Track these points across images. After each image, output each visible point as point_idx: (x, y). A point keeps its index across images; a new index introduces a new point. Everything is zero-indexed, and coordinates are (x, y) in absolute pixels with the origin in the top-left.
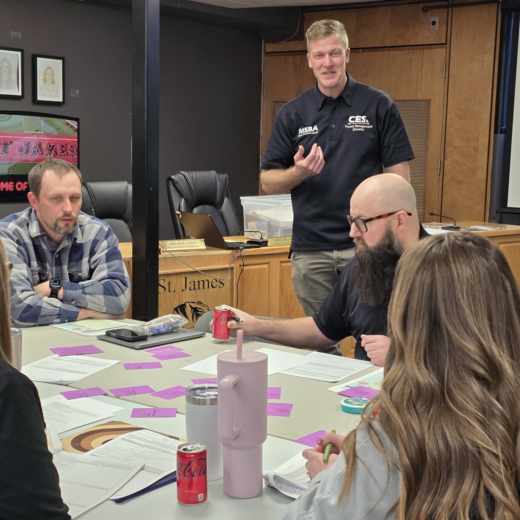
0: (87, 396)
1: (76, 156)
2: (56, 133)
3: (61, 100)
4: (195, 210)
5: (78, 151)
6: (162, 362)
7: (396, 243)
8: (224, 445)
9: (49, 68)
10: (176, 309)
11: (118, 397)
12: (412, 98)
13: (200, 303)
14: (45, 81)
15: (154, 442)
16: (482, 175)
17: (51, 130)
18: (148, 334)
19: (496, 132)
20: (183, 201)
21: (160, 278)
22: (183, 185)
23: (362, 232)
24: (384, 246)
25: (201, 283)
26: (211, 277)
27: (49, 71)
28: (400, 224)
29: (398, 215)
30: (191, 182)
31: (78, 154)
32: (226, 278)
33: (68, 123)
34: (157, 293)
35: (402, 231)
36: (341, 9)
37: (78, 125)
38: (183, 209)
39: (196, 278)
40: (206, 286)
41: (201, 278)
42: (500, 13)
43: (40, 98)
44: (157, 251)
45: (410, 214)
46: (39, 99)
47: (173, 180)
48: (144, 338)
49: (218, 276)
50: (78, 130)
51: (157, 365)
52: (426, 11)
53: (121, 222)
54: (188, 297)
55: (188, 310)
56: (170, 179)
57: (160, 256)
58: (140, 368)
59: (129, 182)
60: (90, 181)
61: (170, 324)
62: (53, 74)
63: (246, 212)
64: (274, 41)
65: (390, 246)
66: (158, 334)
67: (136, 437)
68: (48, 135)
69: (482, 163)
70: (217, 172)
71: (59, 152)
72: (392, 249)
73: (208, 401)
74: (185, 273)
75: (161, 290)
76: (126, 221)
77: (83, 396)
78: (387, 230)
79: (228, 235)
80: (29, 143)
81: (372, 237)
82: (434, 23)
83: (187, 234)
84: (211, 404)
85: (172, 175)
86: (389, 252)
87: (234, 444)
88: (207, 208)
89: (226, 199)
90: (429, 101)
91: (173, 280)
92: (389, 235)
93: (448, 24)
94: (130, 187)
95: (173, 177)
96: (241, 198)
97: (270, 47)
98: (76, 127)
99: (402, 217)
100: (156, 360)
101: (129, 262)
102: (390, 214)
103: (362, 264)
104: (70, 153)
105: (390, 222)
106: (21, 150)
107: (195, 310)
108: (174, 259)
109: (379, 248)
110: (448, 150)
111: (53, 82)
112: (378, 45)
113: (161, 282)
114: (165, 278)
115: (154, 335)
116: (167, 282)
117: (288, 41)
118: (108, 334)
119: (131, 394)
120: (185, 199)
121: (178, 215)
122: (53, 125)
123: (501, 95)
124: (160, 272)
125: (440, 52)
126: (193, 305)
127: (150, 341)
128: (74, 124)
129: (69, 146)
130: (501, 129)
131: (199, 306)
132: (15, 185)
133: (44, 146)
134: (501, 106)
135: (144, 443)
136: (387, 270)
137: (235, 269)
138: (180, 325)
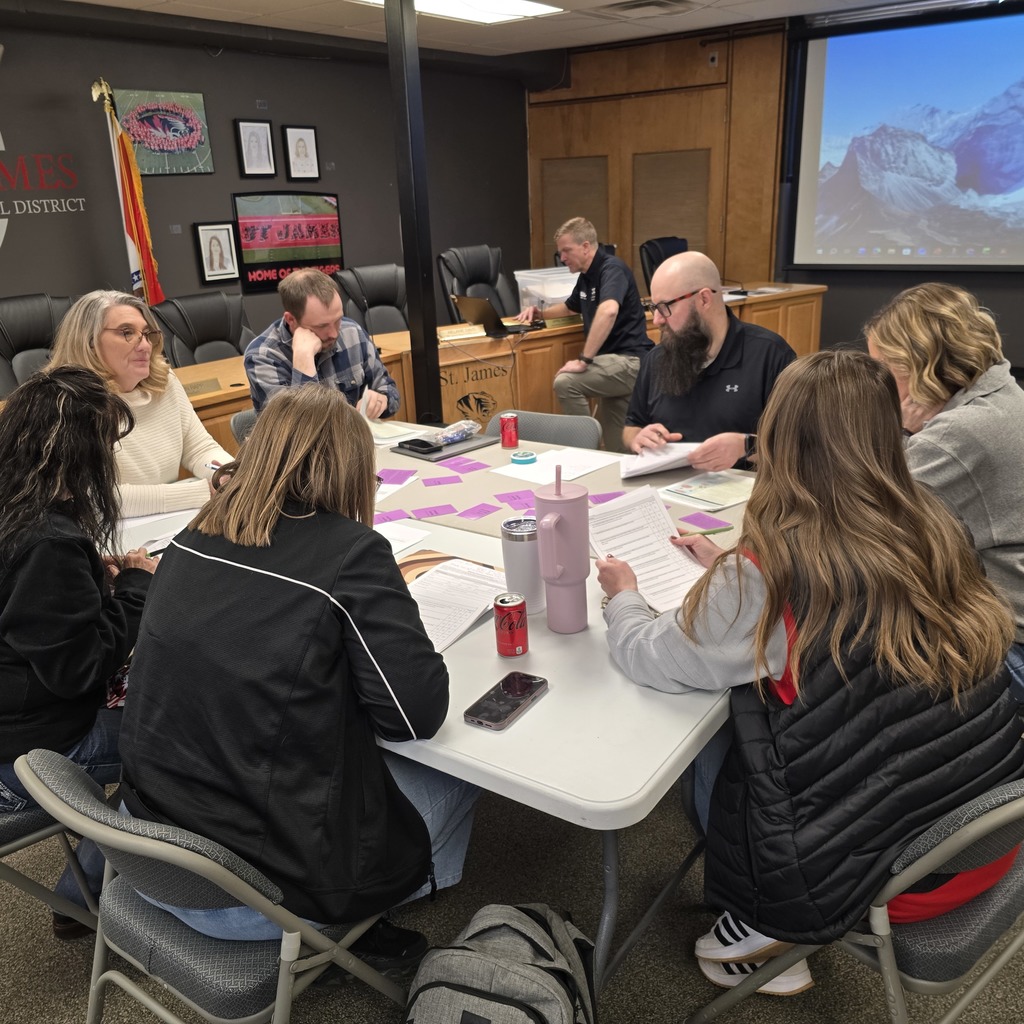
0: (391, 520)
1: (337, 237)
2: (314, 212)
3: (317, 175)
4: (469, 291)
5: (340, 230)
6: (462, 476)
7: (702, 325)
8: (547, 582)
9: (301, 140)
10: (459, 402)
11: (419, 519)
12: (692, 148)
13: (483, 393)
14: (298, 155)
15: (469, 573)
16: (766, 230)
17: (309, 209)
18: (442, 444)
19: (781, 181)
20: (455, 281)
21: (441, 370)
22: (454, 264)
23: (665, 318)
24: (690, 328)
25: (483, 372)
26: (493, 365)
27: (301, 143)
28: (705, 302)
29: (702, 293)
30: (462, 260)
31: (340, 234)
32: (509, 364)
33: (326, 201)
34: (439, 385)
35: (708, 310)
36: (609, 49)
37: (337, 202)
38: (456, 292)
39: (478, 368)
40: (489, 375)
41: (483, 367)
42: (786, 42)
43: (294, 174)
44: (436, 342)
45: (714, 292)
46: (293, 176)
47: (443, 259)
48: (439, 449)
49: (500, 364)
50: (337, 208)
51: (456, 480)
52: (704, 46)
53: (394, 309)
54: (470, 388)
55: (472, 402)
56: (440, 257)
57: (439, 347)
58: (439, 483)
59: (398, 264)
60: (358, 266)
61: (463, 432)
62: (305, 146)
63: (522, 288)
64: (539, 89)
65: (696, 328)
66: (452, 442)
67: (450, 568)
68: (306, 215)
69: (766, 217)
70: (490, 246)
71: (320, 233)
72: (699, 331)
73: (526, 538)
74: (466, 363)
75: (443, 382)
76: (399, 307)
77: (386, 521)
78: (692, 311)
79: (506, 316)
80: (287, 226)
81: (678, 320)
82: (713, 59)
83: (463, 318)
84: (529, 540)
85: (443, 252)
86: (695, 333)
87: (558, 582)
88: (482, 286)
89: (500, 276)
90: (709, 150)
91: (455, 371)
92: (694, 316)
93: (729, 61)
94: (401, 271)
95: (443, 255)
96: (516, 273)
97: (534, 98)
98: (335, 204)
99: (706, 295)
100: (453, 473)
101: (408, 355)
102: (693, 294)
103: (668, 352)
104: (331, 233)
105: (694, 302)
106: (280, 234)
107: (479, 401)
108: (453, 349)
109: (685, 332)
110: (730, 203)
111: (306, 156)
112: (652, 88)
113: (442, 375)
114: (446, 369)
115: (448, 445)
116: (448, 373)
117: (554, 89)
118: (401, 445)
119: (432, 515)
120: (459, 280)
121: (453, 299)
122: (309, 204)
123: (787, 138)
124: (441, 364)
125: (721, 92)
126: (477, 396)
127: (446, 452)
128: (333, 201)
129: (329, 226)
130: (787, 178)
131: (483, 397)
132: (278, 272)
133: (304, 228)
134: (787, 151)
135: (459, 575)
136: (695, 354)
137: (517, 356)
138: (474, 432)
